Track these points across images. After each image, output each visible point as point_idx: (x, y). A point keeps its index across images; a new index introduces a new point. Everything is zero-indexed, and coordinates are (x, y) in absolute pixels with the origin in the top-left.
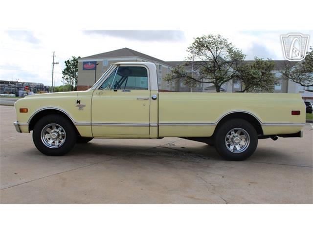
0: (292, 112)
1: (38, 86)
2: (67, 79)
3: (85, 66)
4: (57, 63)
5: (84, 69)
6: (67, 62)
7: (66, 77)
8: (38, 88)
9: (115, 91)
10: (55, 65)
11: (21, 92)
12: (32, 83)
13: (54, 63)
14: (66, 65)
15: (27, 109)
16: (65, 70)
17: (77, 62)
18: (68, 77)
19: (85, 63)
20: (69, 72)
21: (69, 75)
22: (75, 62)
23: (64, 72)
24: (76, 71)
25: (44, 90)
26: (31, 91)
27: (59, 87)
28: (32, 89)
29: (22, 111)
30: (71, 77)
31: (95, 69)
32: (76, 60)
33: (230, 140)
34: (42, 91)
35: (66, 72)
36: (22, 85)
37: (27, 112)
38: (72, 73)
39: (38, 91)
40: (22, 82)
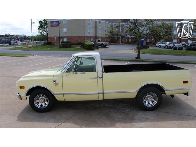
0: (184, 81)
1: (23, 37)
2: (41, 32)
3: (52, 24)
4: (34, 23)
5: (52, 26)
6: (40, 22)
7: (40, 32)
8: (23, 38)
9: (76, 73)
10: (32, 24)
11: (12, 41)
12: (18, 35)
13: (32, 23)
14: (40, 24)
15: (24, 87)
16: (39, 27)
17: (47, 21)
18: (42, 31)
19: (52, 22)
20: (42, 28)
21: (42, 30)
22: (45, 21)
23: (39, 29)
24: (47, 27)
25: (27, 39)
26: (19, 40)
27: (36, 36)
28: (19, 39)
29: (21, 87)
30: (44, 31)
31: (58, 25)
32: (46, 20)
33: (146, 99)
34: (26, 40)
35: (40, 28)
36: (13, 37)
37: (24, 88)
38: (44, 28)
39: (23, 40)
40: (12, 35)
